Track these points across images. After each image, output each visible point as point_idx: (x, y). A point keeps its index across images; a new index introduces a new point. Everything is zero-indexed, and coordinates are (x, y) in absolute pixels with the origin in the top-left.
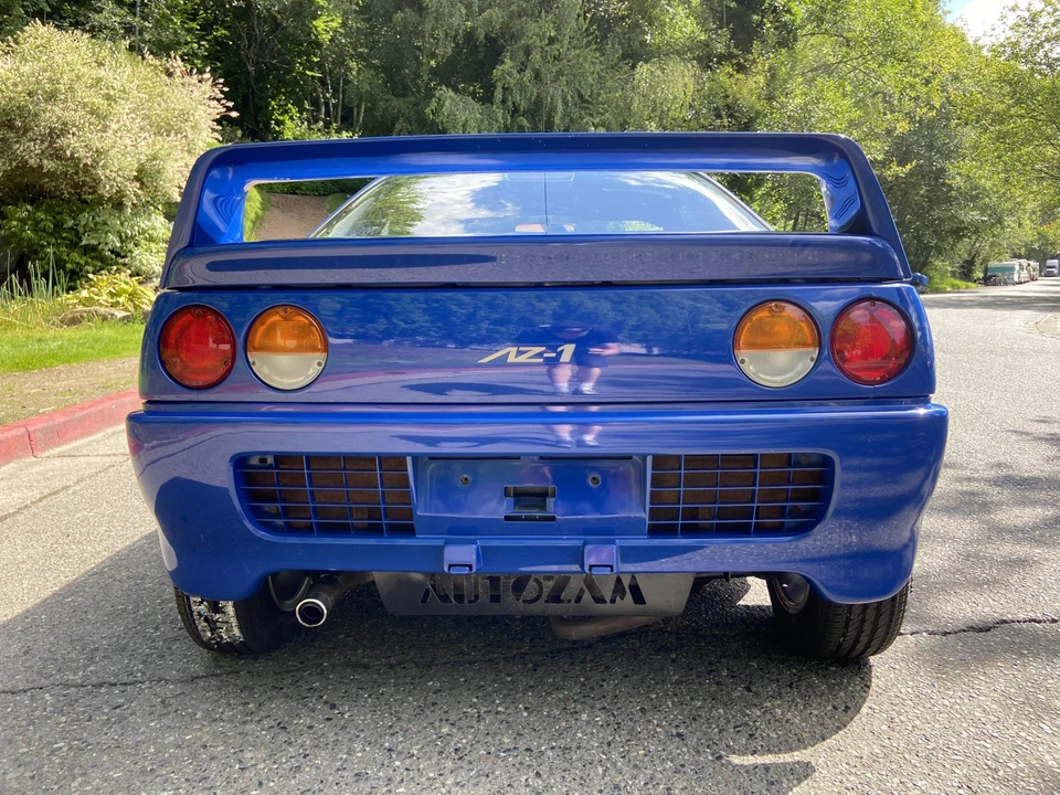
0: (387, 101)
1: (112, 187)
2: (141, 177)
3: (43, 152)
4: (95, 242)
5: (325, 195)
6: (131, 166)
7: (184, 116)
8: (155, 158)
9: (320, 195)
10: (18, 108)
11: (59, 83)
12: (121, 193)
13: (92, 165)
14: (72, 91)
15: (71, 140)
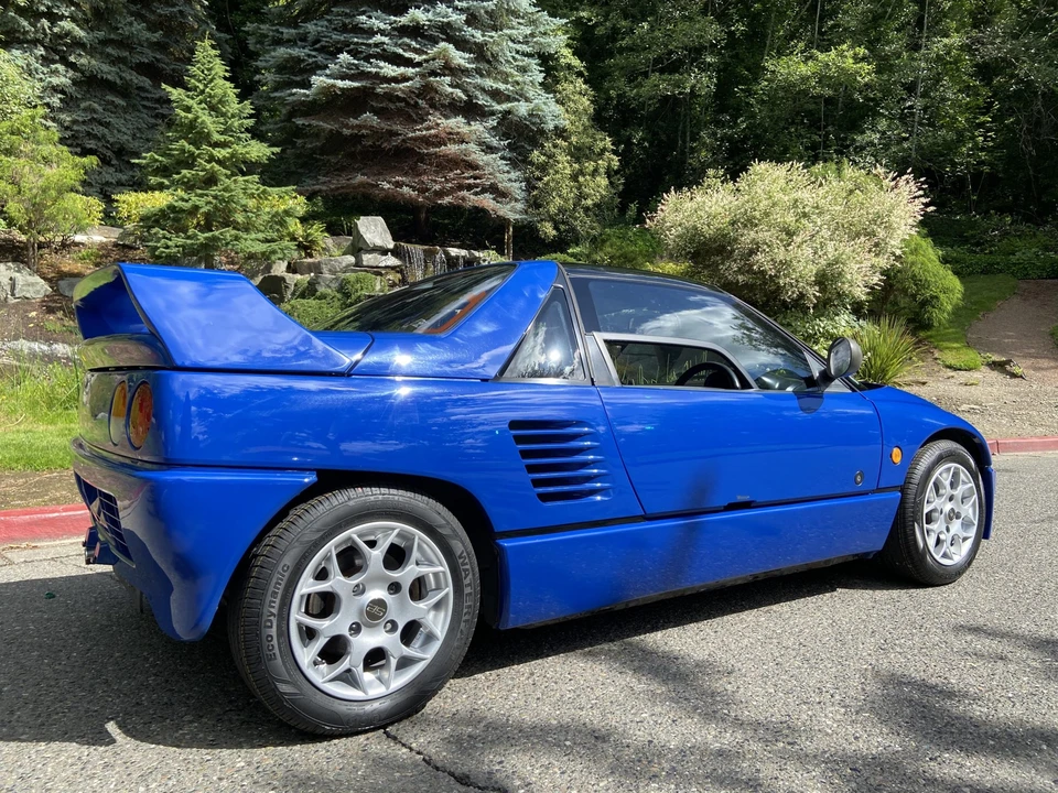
1: (793, 293)
2: (822, 280)
3: (740, 269)
6: (811, 271)
7: (877, 219)
8: (837, 263)
10: (723, 236)
12: (802, 296)
13: (775, 275)
14: (767, 214)
15: (760, 257)
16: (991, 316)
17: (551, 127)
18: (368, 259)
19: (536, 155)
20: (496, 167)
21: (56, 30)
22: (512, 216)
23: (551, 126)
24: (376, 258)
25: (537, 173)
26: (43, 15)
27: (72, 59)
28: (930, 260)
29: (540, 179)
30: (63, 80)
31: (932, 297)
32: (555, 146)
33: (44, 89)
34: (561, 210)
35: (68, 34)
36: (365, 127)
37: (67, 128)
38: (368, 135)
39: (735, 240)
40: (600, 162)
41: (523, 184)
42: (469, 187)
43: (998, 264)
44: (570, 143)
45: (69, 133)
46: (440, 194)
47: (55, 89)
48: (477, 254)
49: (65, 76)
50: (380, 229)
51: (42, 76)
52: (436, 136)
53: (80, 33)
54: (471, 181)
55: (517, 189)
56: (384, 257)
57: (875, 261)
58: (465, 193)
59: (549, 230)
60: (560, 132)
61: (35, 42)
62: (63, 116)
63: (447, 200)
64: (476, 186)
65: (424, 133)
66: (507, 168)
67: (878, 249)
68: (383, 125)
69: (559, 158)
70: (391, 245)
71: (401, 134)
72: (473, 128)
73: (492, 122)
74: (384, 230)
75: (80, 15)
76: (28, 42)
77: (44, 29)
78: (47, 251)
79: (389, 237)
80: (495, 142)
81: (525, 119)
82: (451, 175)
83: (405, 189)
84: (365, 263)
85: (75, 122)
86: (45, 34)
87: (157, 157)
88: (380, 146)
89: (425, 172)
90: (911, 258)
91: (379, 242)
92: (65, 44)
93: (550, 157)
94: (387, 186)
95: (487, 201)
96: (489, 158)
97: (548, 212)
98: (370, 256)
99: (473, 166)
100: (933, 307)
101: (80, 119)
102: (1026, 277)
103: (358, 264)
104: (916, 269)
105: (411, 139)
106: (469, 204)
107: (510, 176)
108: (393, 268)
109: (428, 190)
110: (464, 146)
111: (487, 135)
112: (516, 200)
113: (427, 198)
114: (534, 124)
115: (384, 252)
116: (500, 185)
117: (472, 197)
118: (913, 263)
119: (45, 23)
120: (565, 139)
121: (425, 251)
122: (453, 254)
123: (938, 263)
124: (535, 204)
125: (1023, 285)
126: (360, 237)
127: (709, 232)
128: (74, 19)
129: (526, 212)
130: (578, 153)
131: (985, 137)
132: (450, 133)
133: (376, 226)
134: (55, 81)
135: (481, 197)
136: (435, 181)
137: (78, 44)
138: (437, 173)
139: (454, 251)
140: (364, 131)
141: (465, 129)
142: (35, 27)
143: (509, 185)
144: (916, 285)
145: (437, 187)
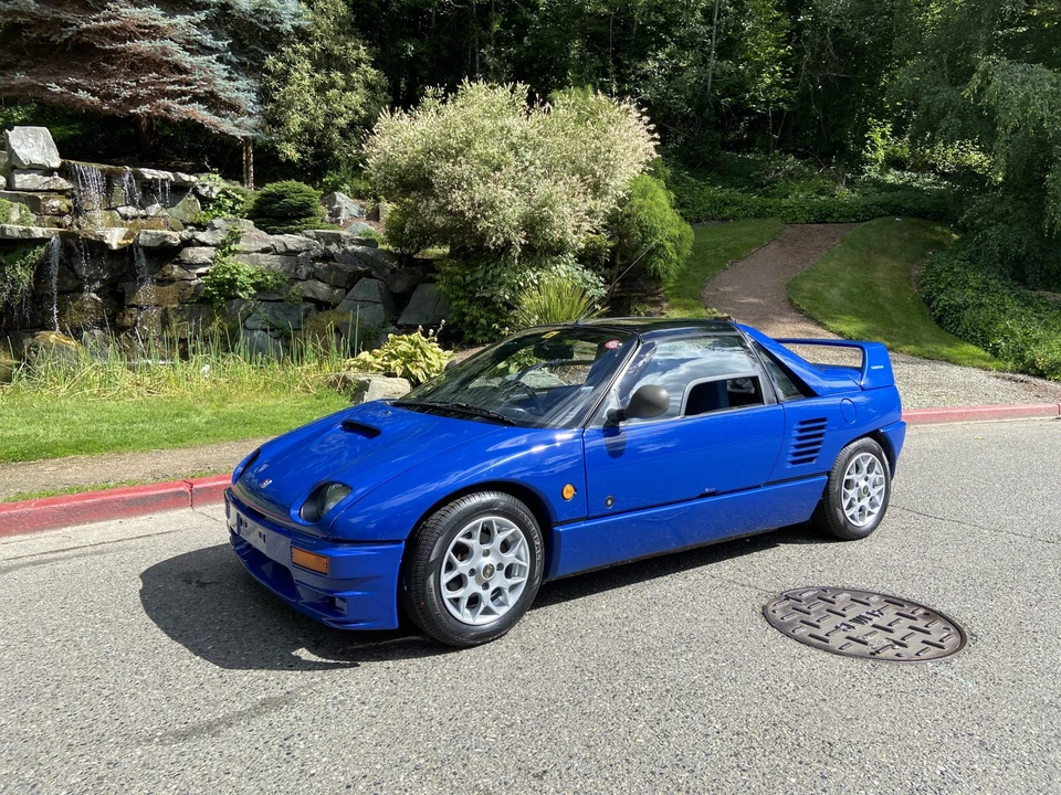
0: (935, 93)
1: (498, 239)
2: (532, 224)
4: (487, 295)
5: (866, 220)
9: (858, 221)
11: (450, 137)
12: (508, 243)
13: (475, 218)
14: (469, 143)
15: (457, 195)
16: (740, 264)
17: (289, 28)
18: (21, 180)
19: (270, 60)
20: (213, 72)
22: (239, 134)
23: (287, 26)
24: (34, 180)
25: (274, 83)
28: (657, 205)
29: (276, 90)
31: (658, 246)
32: (295, 52)
34: (307, 129)
36: (22, 14)
38: (27, 25)
39: (431, 173)
40: (354, 75)
41: (253, 95)
42: (172, 95)
43: (770, 207)
44: (313, 50)
46: (135, 101)
48: (186, 177)
50: (42, 142)
52: (123, 28)
54: (176, 87)
55: (247, 100)
56: (47, 179)
57: (591, 203)
58: (165, 101)
59: (290, 152)
60: (303, 35)
63: (144, 109)
64: (184, 93)
65: (102, 23)
66: (226, 74)
67: (597, 189)
68: (46, 12)
69: (298, 66)
70: (56, 162)
71: (72, 25)
72: (173, 21)
73: (201, 16)
74: (48, 145)
79: (55, 153)
80: (208, 40)
81: (251, 16)
82: (145, 79)
83: (82, 94)
84: (17, 186)
88: (49, 38)
89: (111, 76)
90: (637, 201)
91: (38, 159)
93: (289, 64)
94: (58, 89)
95: (200, 113)
96: (200, 59)
97: (289, 130)
98: (26, 177)
99: (178, 68)
100: (660, 257)
102: (794, 221)
103: (10, 185)
104: (642, 215)
105: (88, 30)
106: (175, 116)
107: (236, 84)
108: (61, 192)
109: (117, 96)
110: (158, 43)
111: (196, 32)
112: (250, 115)
113: (114, 105)
114: (265, 23)
115: (49, 172)
116: (222, 95)
117: (177, 106)
118: (641, 207)
120: (308, 42)
121: (103, 171)
122: (149, 177)
123: (667, 206)
124: (274, 121)
125: (789, 230)
126: (12, 154)
127: (403, 161)
129: (263, 129)
130: (325, 61)
131: (784, 72)
132: (139, 26)
133: (36, 139)
135: (190, 107)
136: (124, 86)
138: (127, 76)
139: (149, 173)
140: (19, 18)
141: (164, 22)
143: (234, 95)
144: (642, 232)
145: (126, 94)
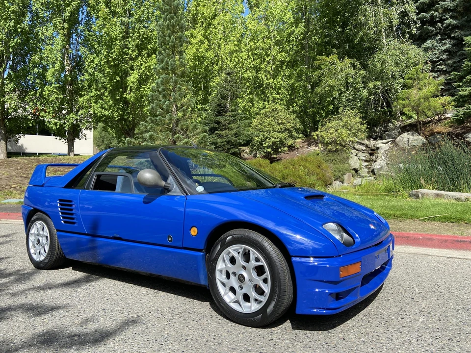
21: (444, 26)
26: (438, 22)
27: (453, 35)
30: (448, 46)
33: (440, 53)
35: (449, 25)
37: (451, 66)
45: (452, 68)
47: (445, 51)
49: (450, 44)
51: (439, 47)
53: (454, 22)
61: (436, 35)
62: (449, 62)
75: (456, 14)
76: (434, 35)
77: (440, 27)
78: (431, 124)
85: (454, 63)
86: (441, 29)
87: (456, 73)
92: (450, 30)
101: (456, 61)
119: (439, 24)
128: (452, 17)
134: (444, 48)
137: (455, 27)
142: (435, 28)
